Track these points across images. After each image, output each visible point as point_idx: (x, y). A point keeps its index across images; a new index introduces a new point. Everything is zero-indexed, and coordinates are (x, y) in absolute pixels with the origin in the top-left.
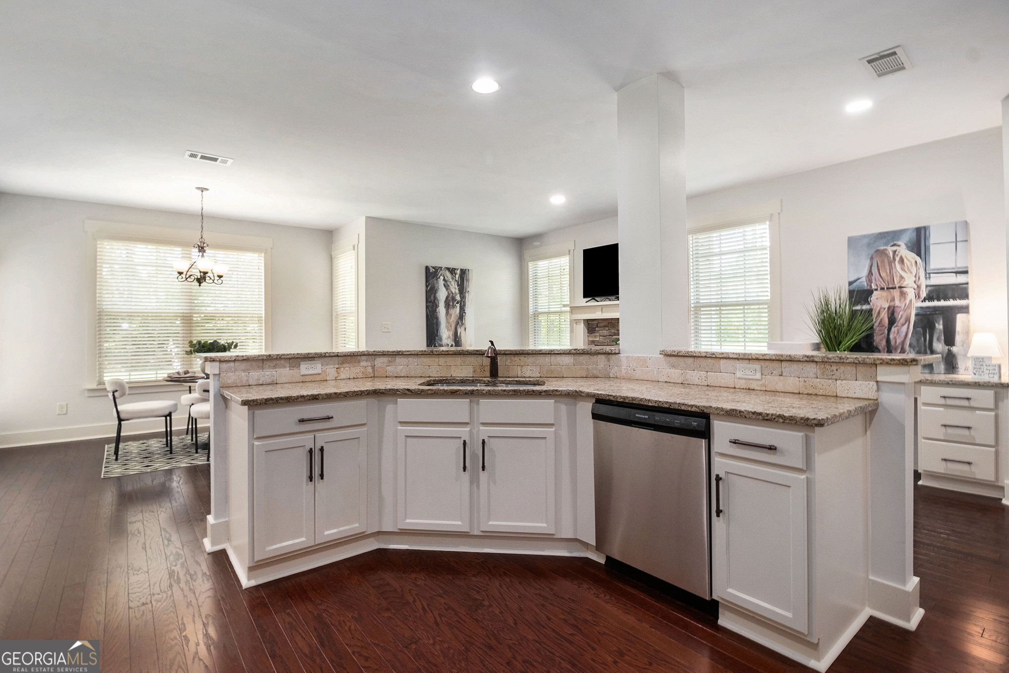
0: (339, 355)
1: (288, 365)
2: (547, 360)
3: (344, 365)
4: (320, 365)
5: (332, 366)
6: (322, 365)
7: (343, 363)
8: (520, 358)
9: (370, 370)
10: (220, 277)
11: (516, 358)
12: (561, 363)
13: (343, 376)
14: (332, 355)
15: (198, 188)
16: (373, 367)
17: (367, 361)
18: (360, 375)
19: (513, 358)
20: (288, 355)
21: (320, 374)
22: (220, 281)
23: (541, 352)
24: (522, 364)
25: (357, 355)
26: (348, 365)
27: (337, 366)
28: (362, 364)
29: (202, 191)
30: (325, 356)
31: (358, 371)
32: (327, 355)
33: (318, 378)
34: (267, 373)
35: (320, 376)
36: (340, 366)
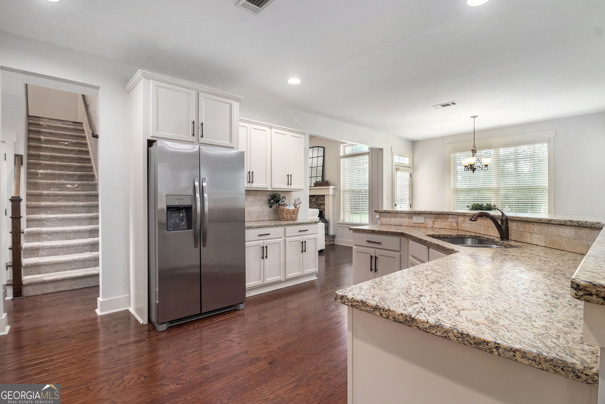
0: (432, 213)
1: (407, 217)
2: (550, 229)
3: (438, 220)
4: (423, 218)
5: (430, 220)
6: (424, 218)
7: (437, 218)
8: (530, 226)
9: (455, 224)
10: (486, 166)
11: (527, 226)
12: (562, 234)
13: (436, 226)
14: (428, 213)
15: (472, 117)
16: (457, 223)
17: (452, 218)
18: (448, 227)
19: (525, 225)
20: (405, 211)
21: (423, 223)
22: (486, 168)
23: (541, 221)
24: (531, 231)
25: (444, 214)
26: (439, 220)
27: (433, 220)
28: (449, 220)
29: (474, 118)
30: (424, 214)
31: (446, 224)
32: (426, 213)
33: (422, 225)
34: (398, 220)
35: (424, 225)
36: (435, 220)
